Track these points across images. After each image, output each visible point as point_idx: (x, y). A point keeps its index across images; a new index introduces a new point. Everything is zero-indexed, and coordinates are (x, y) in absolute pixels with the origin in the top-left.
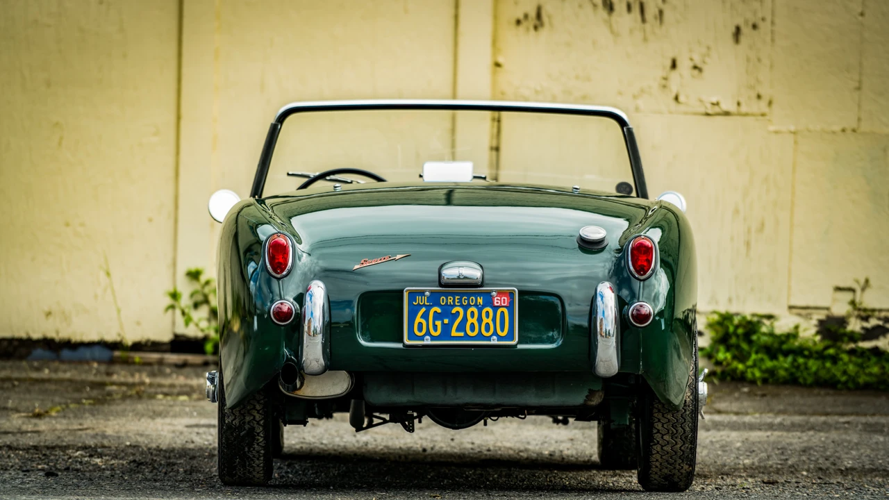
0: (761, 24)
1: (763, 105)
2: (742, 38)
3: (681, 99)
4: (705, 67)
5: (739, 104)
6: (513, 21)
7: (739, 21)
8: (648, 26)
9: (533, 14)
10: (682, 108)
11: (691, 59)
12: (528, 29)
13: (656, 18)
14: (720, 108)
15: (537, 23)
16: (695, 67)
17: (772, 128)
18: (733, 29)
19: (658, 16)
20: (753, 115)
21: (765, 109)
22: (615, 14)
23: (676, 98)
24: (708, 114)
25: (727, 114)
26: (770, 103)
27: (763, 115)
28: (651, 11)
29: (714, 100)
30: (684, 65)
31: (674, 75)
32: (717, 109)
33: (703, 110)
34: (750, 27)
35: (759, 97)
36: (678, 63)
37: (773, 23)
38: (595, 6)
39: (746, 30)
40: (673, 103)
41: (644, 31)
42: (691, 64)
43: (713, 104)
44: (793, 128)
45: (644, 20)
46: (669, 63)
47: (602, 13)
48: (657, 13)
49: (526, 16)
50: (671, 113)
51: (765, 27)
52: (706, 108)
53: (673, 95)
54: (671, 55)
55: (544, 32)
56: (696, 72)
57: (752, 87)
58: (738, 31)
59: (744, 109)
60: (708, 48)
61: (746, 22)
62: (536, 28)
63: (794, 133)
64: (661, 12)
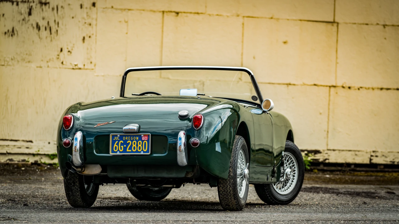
0: (92, 36)
1: (92, 66)
2: (85, 41)
3: (64, 63)
4: (73, 52)
5: (84, 65)
6: (4, 32)
7: (84, 35)
8: (52, 35)
9: (11, 30)
10: (64, 66)
11: (68, 48)
12: (9, 36)
13: (55, 33)
14: (78, 67)
15: (13, 34)
16: (69, 51)
17: (95, 74)
18: (82, 38)
19: (56, 32)
20: (89, 69)
21: (93, 67)
22: (41, 31)
23: (62, 63)
24: (73, 69)
25: (80, 69)
26: (95, 65)
27: (93, 69)
28: (53, 31)
29: (76, 64)
30: (65, 51)
31: (61, 54)
32: (77, 67)
33: (72, 67)
34: (88, 37)
35: (91, 63)
36: (63, 50)
37: (96, 36)
38: (33, 28)
39: (87, 38)
40: (61, 64)
41: (51, 38)
42: (68, 50)
43: (75, 65)
44: (103, 74)
45: (51, 34)
46: (60, 50)
47: (36, 30)
48: (56, 31)
49: (8, 31)
50: (60, 68)
51: (93, 37)
52: (73, 67)
53: (61, 62)
54: (60, 47)
55: (15, 37)
56: (69, 53)
57: (89, 59)
58: (84, 38)
59: (86, 67)
60: (74, 44)
61: (87, 35)
62: (12, 35)
63: (103, 76)
64: (57, 31)
